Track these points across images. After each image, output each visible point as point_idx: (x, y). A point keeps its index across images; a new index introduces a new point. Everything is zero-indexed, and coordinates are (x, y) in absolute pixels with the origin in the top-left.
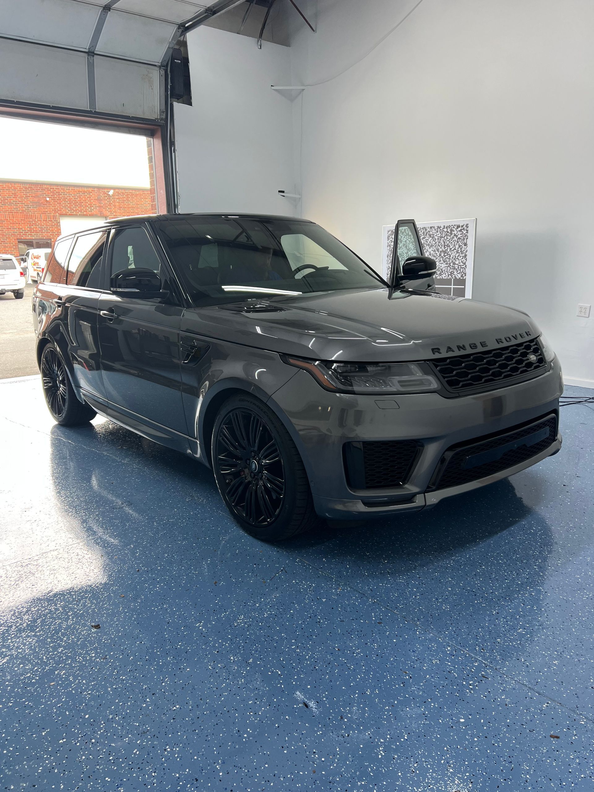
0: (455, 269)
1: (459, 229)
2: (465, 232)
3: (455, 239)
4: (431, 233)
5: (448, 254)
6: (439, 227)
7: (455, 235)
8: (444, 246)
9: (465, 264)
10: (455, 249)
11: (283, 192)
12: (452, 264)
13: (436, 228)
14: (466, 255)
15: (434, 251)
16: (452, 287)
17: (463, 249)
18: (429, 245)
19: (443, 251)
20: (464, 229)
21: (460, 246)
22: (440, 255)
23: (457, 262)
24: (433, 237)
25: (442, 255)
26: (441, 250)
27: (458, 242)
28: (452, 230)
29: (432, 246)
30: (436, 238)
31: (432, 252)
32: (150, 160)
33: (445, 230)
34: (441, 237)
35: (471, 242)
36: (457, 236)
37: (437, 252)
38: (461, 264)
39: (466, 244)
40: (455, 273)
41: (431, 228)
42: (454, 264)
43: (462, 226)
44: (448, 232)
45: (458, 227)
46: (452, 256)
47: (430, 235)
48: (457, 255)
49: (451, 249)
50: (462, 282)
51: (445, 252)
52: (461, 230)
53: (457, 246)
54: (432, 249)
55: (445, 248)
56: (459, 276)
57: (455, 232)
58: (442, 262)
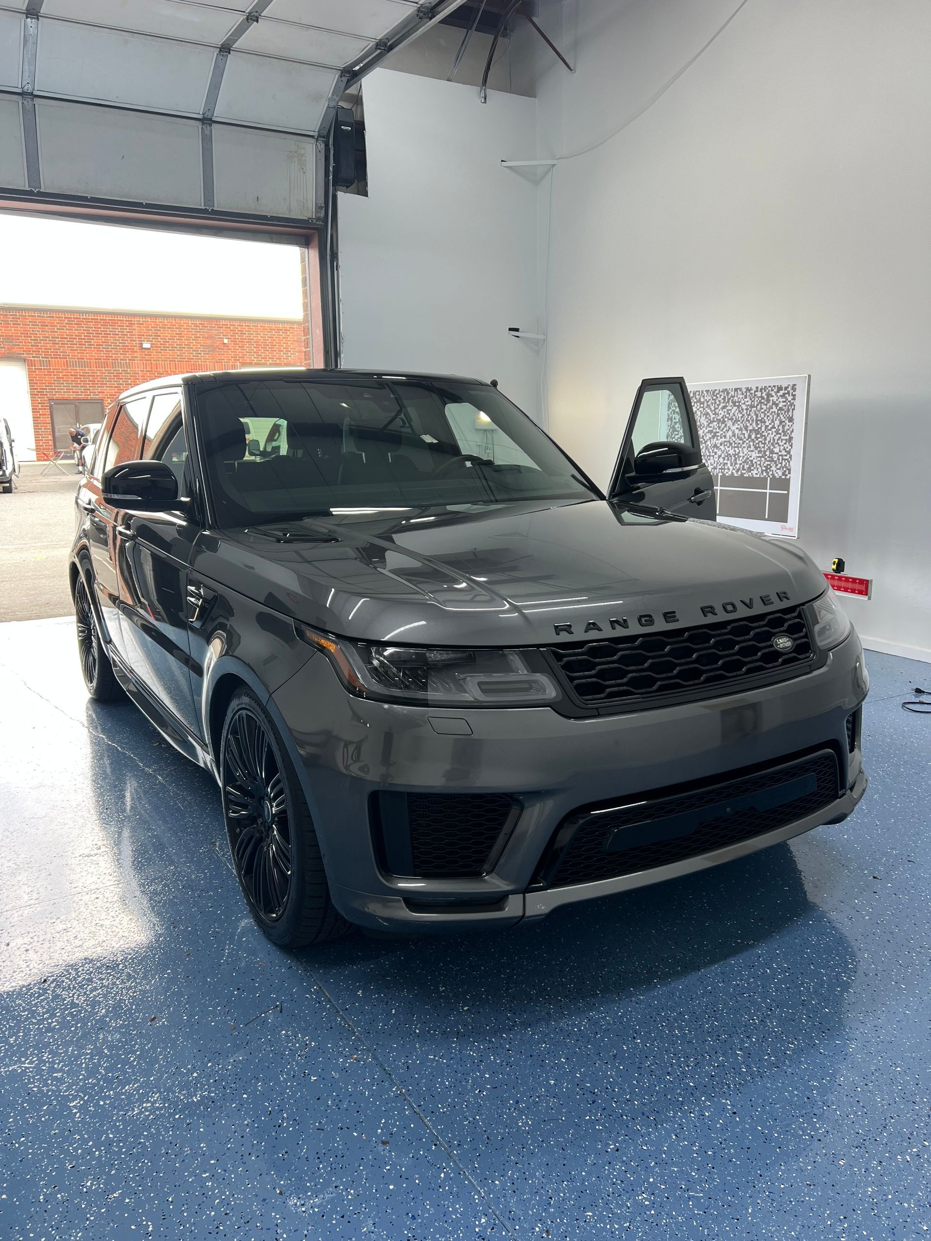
0: (772, 461)
1: (781, 393)
2: (790, 398)
3: (775, 409)
4: (736, 398)
5: (762, 436)
6: (748, 390)
7: (774, 403)
8: (757, 421)
9: (789, 452)
10: (773, 427)
11: (517, 330)
12: (768, 453)
13: (744, 390)
14: (791, 438)
15: (741, 430)
16: (768, 491)
17: (787, 427)
18: (732, 419)
19: (754, 430)
20: (788, 393)
21: (781, 422)
22: (750, 436)
23: (776, 450)
24: (739, 406)
25: (753, 436)
26: (750, 428)
27: (778, 415)
28: (769, 395)
29: (737, 421)
30: (744, 407)
31: (737, 432)
32: (304, 281)
33: (759, 394)
34: (752, 406)
35: (799, 415)
36: (777, 405)
37: (744, 432)
38: (784, 453)
39: (791, 420)
40: (774, 468)
41: (736, 390)
42: (772, 452)
43: (786, 388)
44: (762, 398)
45: (780, 389)
46: (768, 439)
47: (734, 403)
48: (776, 438)
49: (766, 427)
50: (784, 483)
51: (757, 432)
52: (784, 394)
53: (777, 423)
54: (736, 426)
55: (757, 424)
56: (780, 473)
57: (775, 398)
58: (752, 447)
